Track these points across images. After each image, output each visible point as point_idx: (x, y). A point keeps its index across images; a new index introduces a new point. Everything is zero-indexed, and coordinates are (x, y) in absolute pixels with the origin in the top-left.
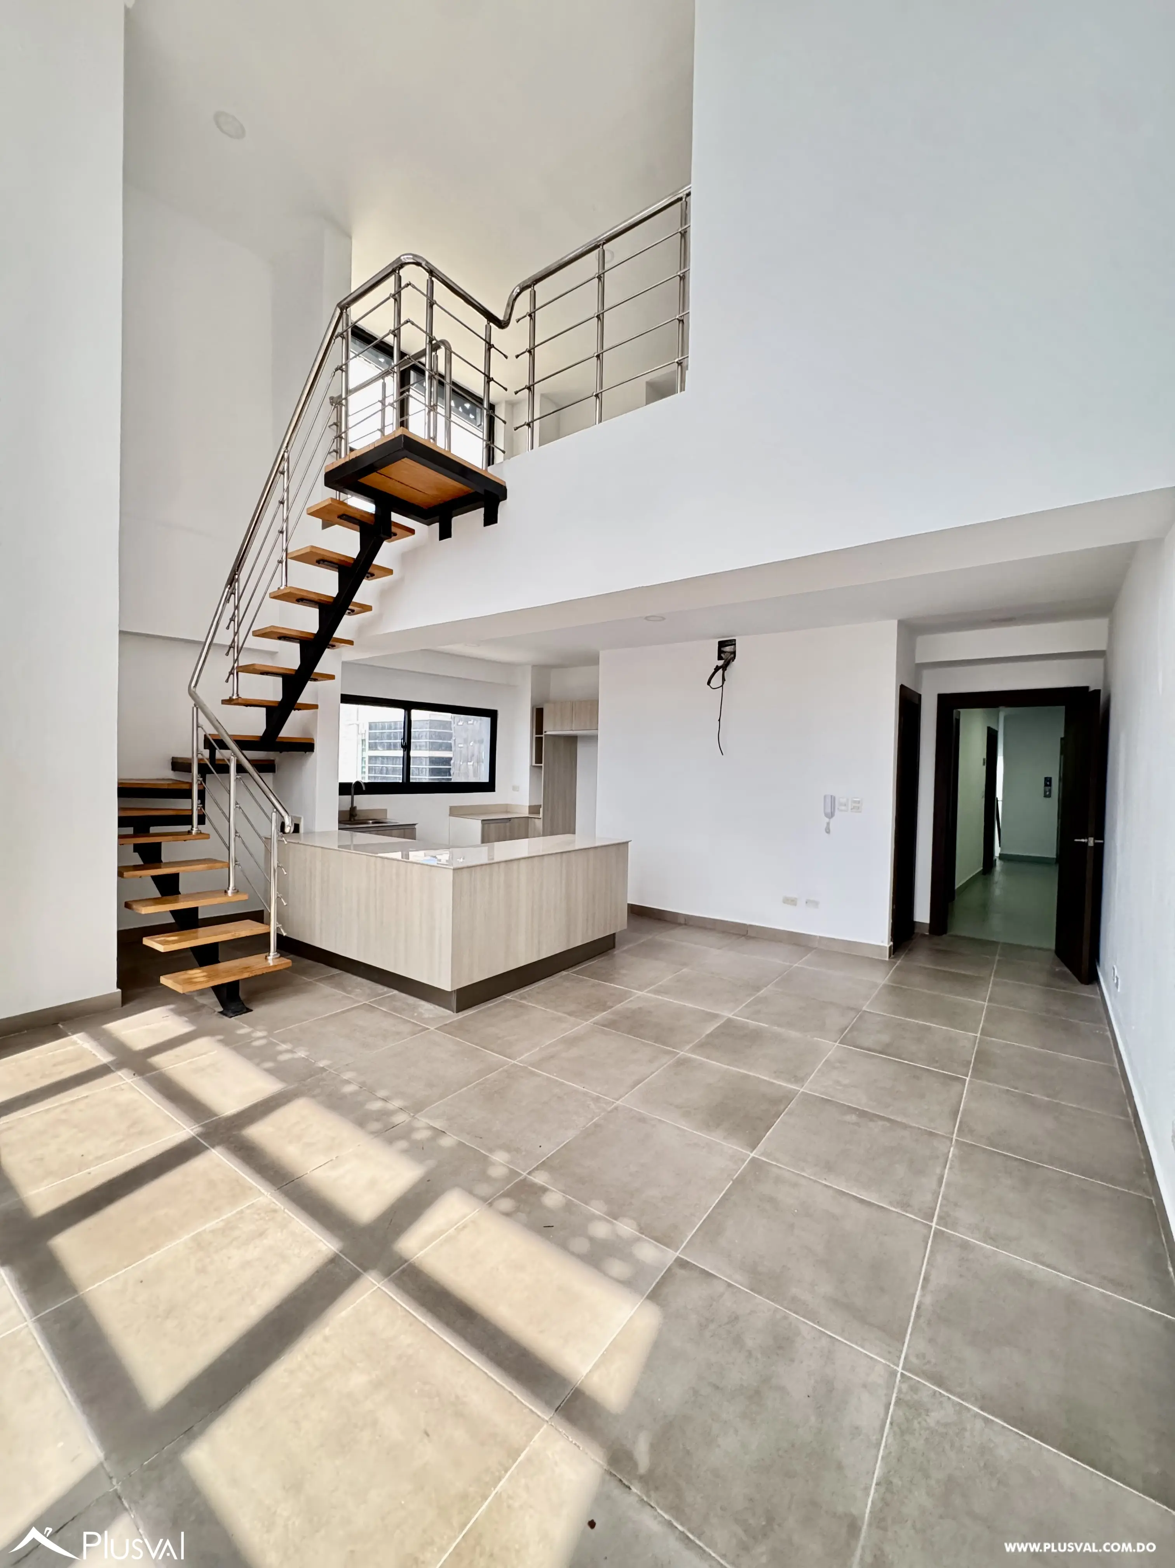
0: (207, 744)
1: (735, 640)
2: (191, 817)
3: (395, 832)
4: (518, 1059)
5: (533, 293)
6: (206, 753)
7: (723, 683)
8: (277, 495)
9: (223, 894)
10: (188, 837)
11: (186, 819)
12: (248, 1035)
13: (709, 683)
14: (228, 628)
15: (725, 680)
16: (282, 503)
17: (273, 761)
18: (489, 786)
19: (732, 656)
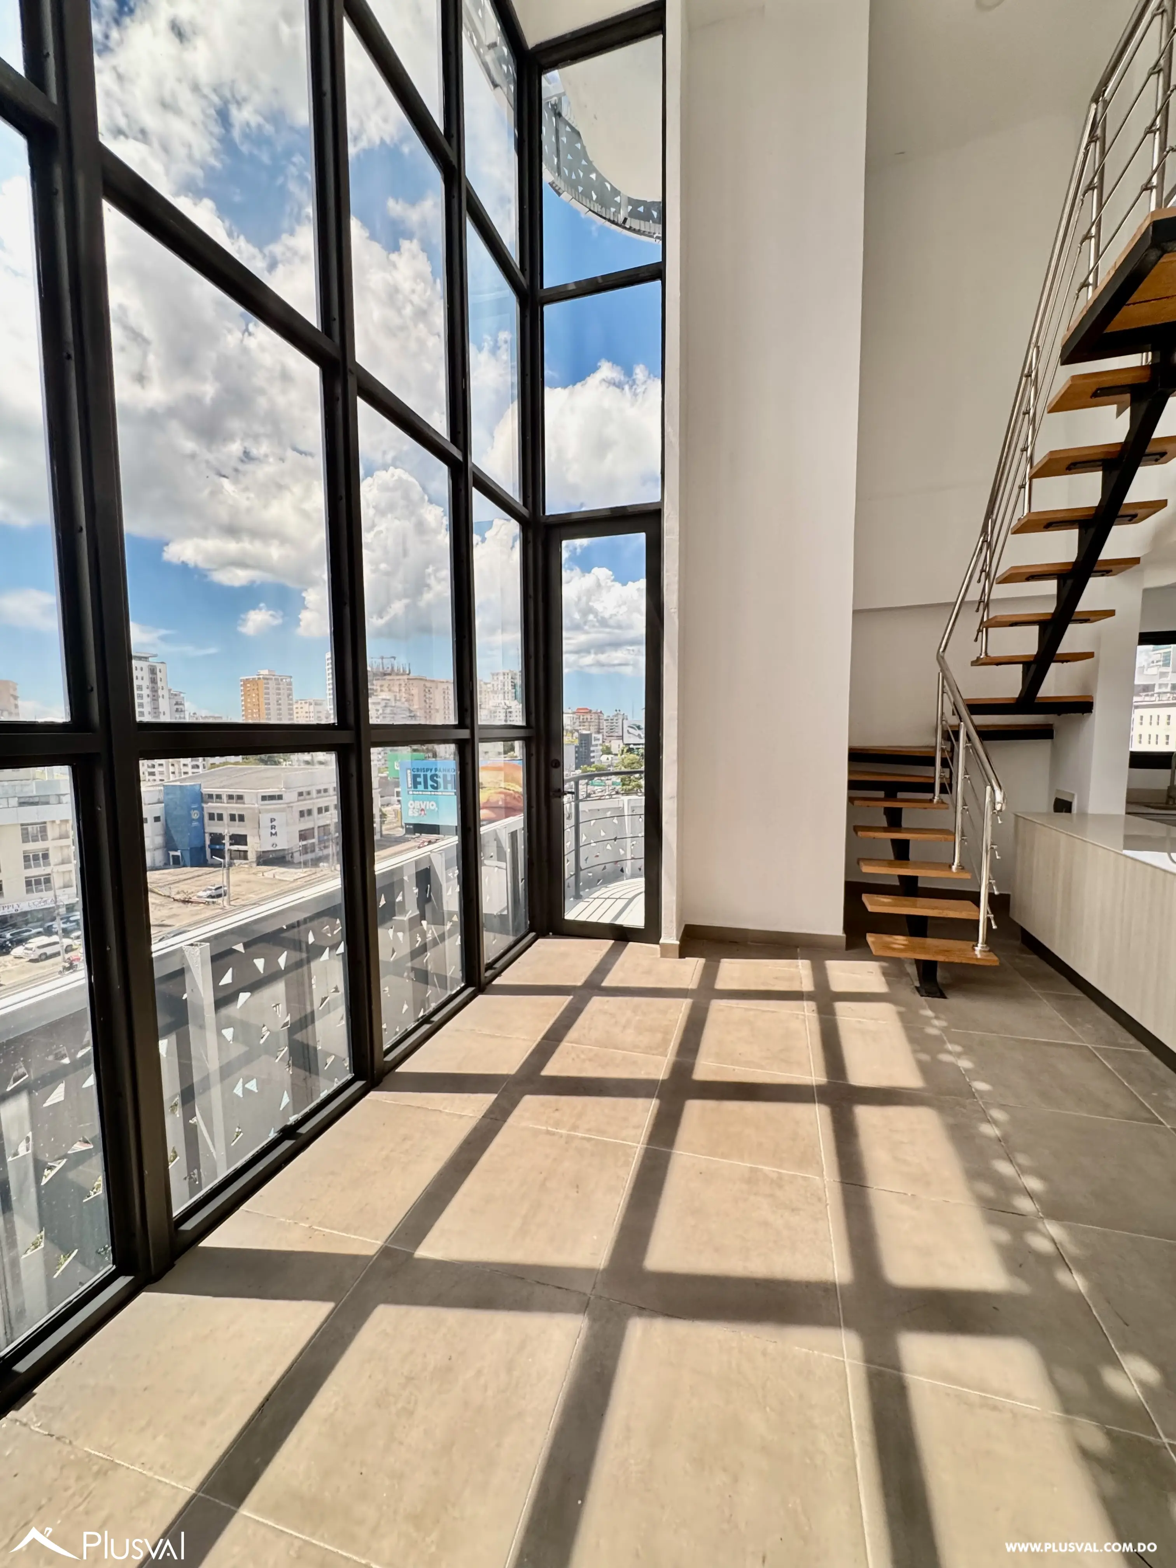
2: (933, 785)
9: (947, 869)
10: (930, 805)
11: (926, 787)
12: (928, 1018)
17: (1051, 725)
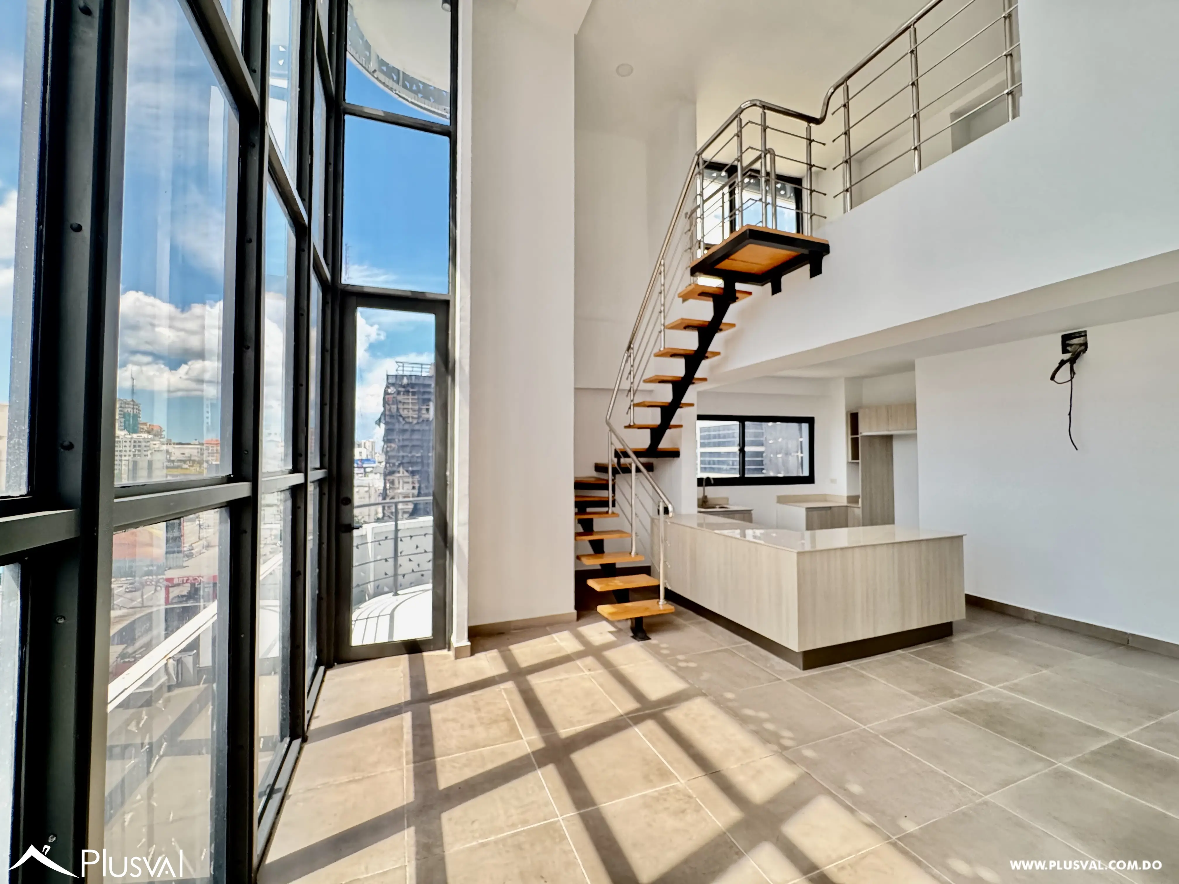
0: (617, 455)
1: (1085, 331)
2: (608, 502)
3: (737, 516)
4: (869, 725)
5: (846, 88)
6: (616, 460)
7: (1072, 378)
8: (658, 288)
9: (629, 554)
10: (606, 515)
11: (604, 503)
13: (1053, 378)
14: (627, 379)
15: (1074, 374)
16: (661, 293)
17: (652, 463)
18: (810, 479)
19: (1083, 347)
